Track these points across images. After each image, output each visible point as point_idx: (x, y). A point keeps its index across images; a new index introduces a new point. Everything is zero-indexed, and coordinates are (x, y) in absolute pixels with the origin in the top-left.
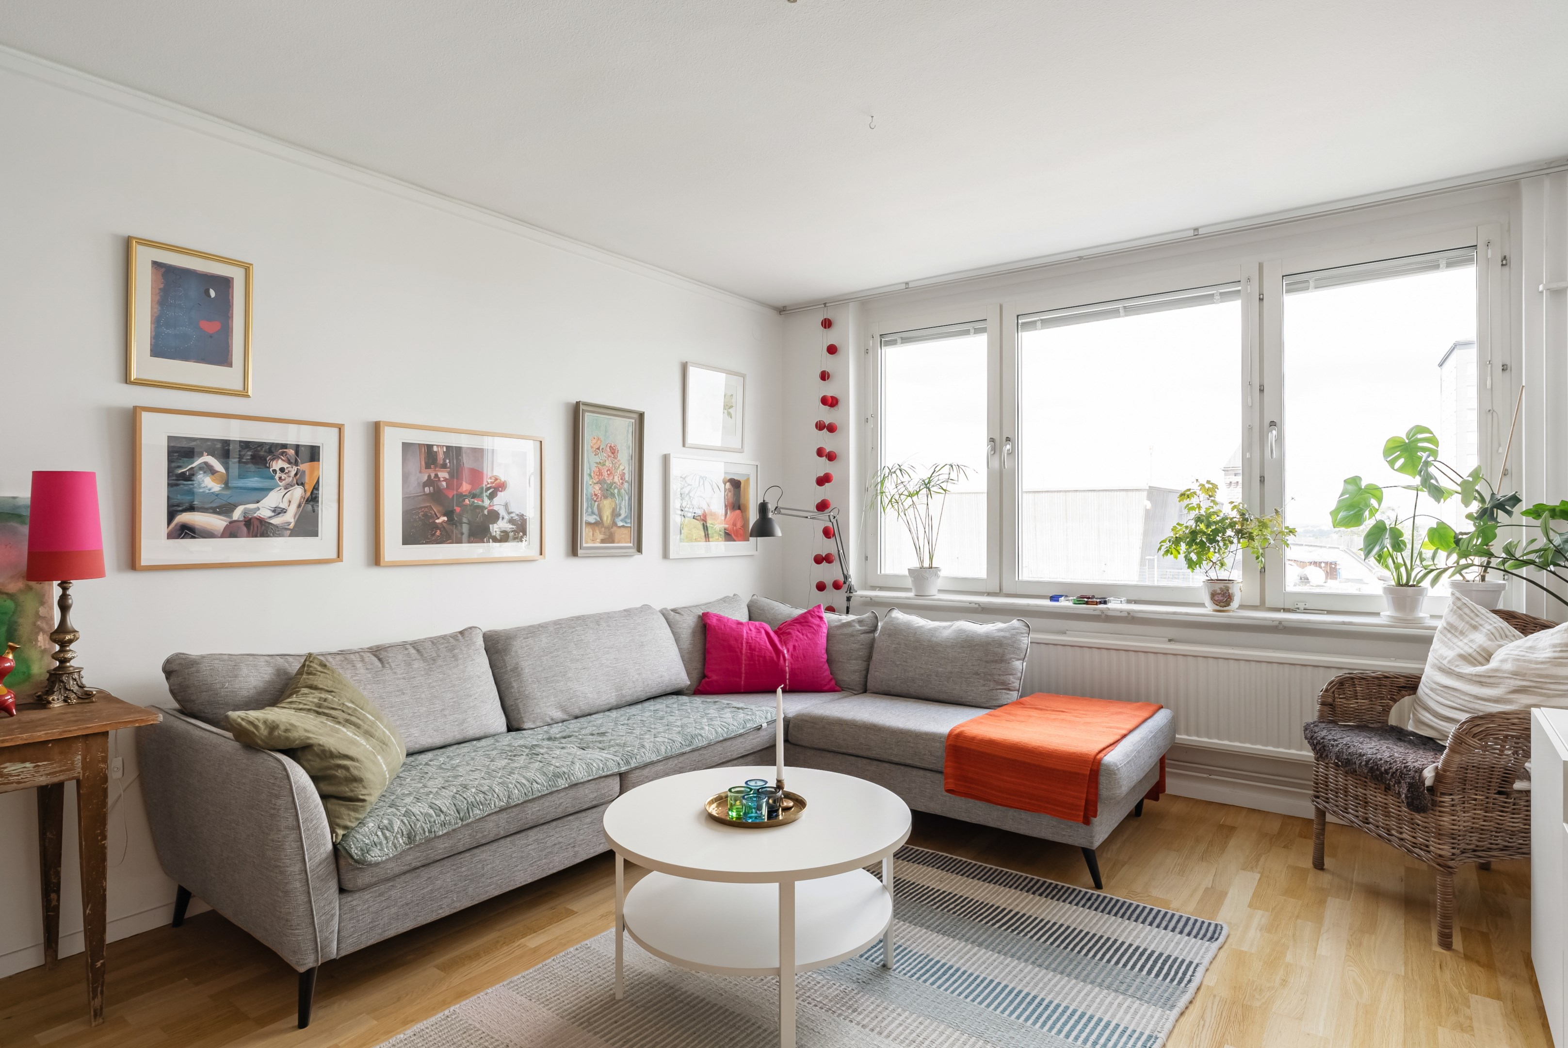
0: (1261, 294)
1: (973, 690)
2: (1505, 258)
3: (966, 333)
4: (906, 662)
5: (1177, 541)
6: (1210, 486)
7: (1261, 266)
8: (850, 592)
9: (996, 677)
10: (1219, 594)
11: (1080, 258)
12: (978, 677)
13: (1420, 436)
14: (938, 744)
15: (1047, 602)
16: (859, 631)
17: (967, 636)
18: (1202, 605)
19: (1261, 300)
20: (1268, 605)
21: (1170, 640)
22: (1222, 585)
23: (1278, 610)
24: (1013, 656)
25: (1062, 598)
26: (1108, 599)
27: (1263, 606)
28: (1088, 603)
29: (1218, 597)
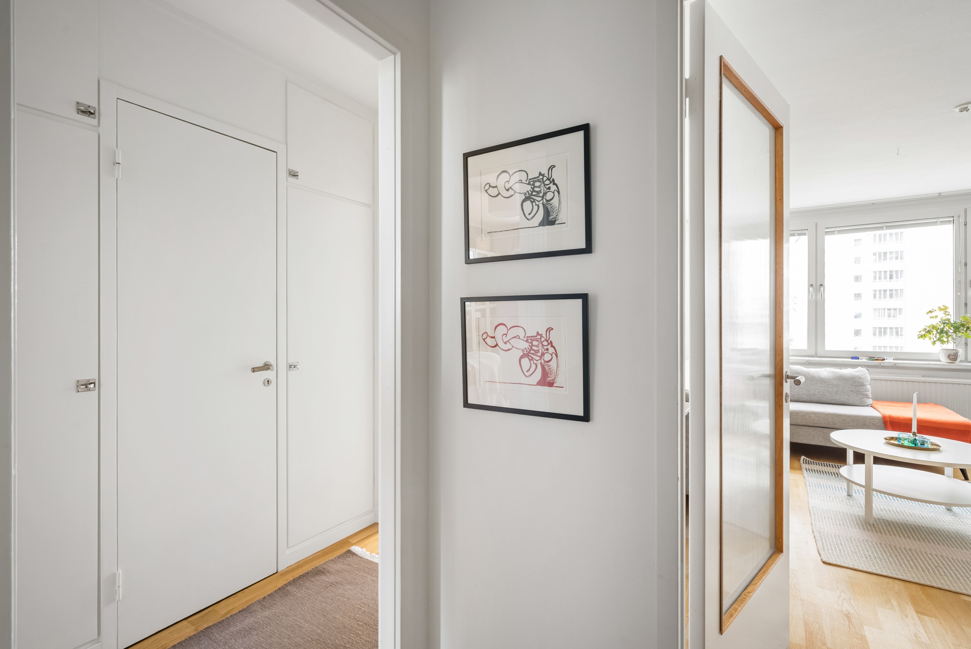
0: (966, 222)
1: (852, 399)
4: (808, 386)
5: (929, 332)
6: (944, 307)
7: (966, 211)
9: (863, 393)
10: (953, 355)
11: (874, 204)
12: (853, 392)
14: (878, 421)
15: (850, 360)
17: (840, 375)
18: (940, 361)
19: (966, 225)
21: (923, 376)
22: (954, 352)
24: (867, 383)
25: (860, 358)
26: (885, 358)
27: (966, 360)
28: (877, 360)
29: (953, 357)
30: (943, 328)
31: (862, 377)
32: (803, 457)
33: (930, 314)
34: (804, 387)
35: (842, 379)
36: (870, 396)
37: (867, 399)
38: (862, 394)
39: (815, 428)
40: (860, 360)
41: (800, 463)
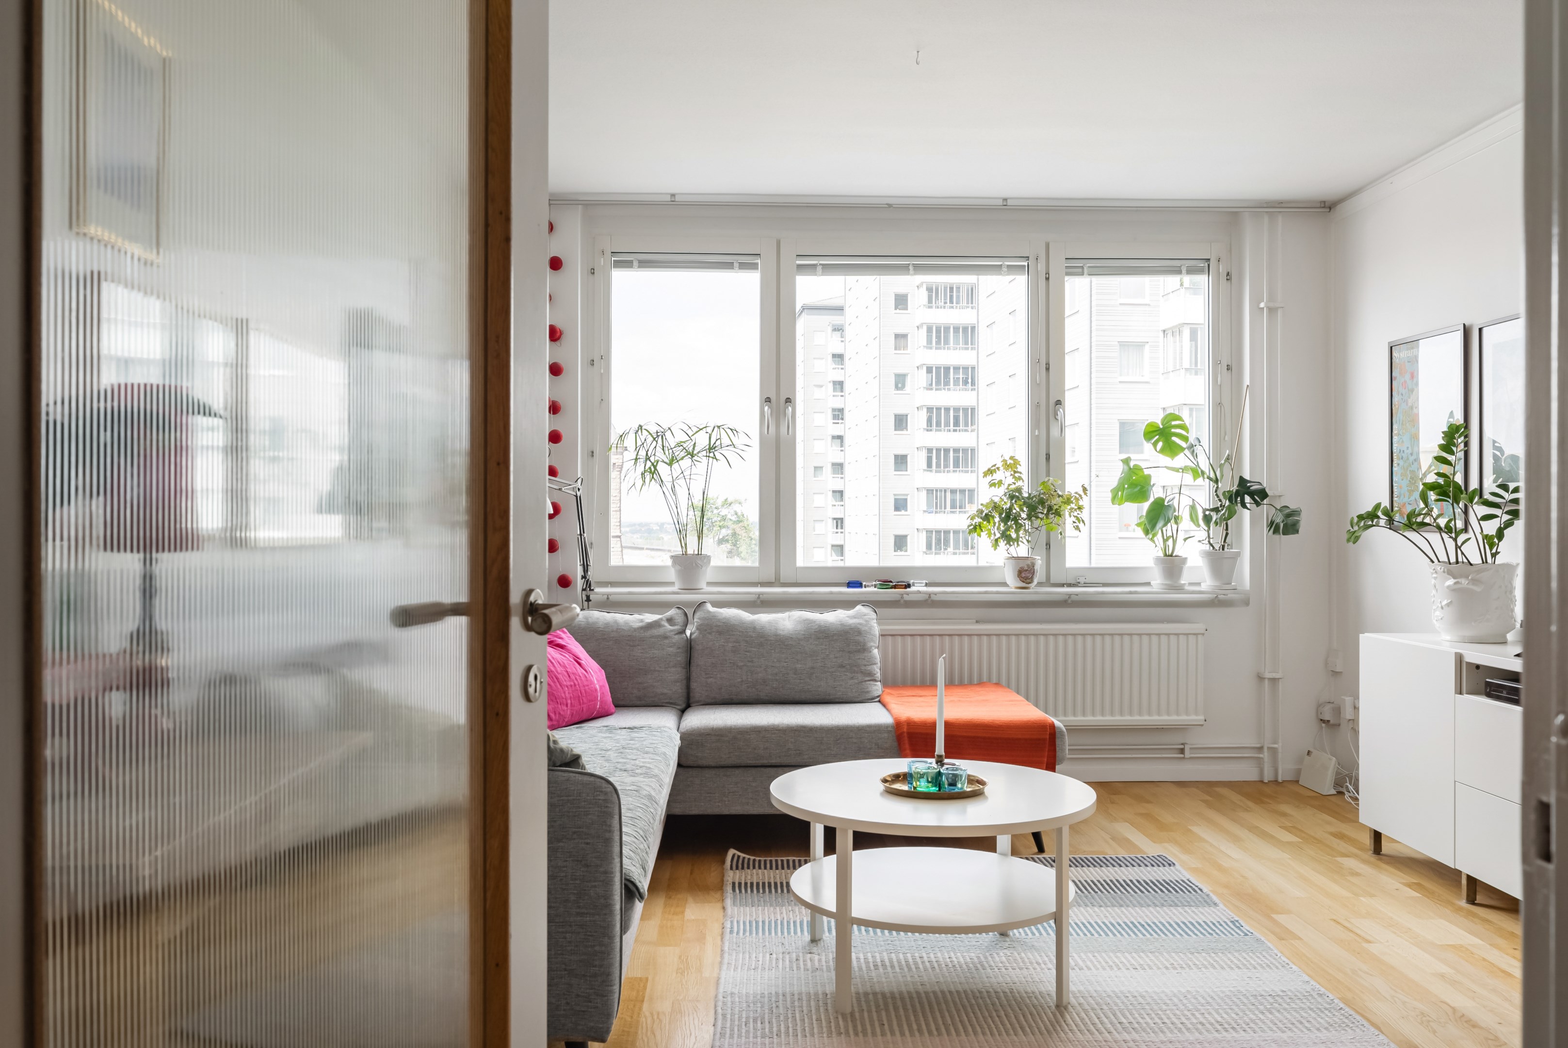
0: (1047, 273)
1: (841, 685)
2: (1228, 274)
3: (729, 266)
4: (752, 662)
5: (987, 518)
6: (1012, 462)
7: (1047, 246)
8: (590, 590)
9: (863, 668)
10: (1026, 570)
12: (844, 669)
13: (1173, 423)
15: (845, 590)
16: (672, 631)
17: (820, 626)
18: (1005, 584)
19: (1047, 279)
20: (1052, 582)
21: (977, 622)
22: (1029, 562)
23: (1062, 585)
24: (872, 644)
25: (864, 583)
26: (911, 582)
27: (1048, 582)
28: (895, 587)
29: (1025, 573)
30: (1011, 509)
31: (863, 629)
32: (732, 852)
33: (989, 478)
34: (742, 664)
35: (824, 634)
36: (878, 675)
37: (872, 683)
38: (862, 672)
39: (759, 769)
40: (863, 589)
41: (723, 869)
